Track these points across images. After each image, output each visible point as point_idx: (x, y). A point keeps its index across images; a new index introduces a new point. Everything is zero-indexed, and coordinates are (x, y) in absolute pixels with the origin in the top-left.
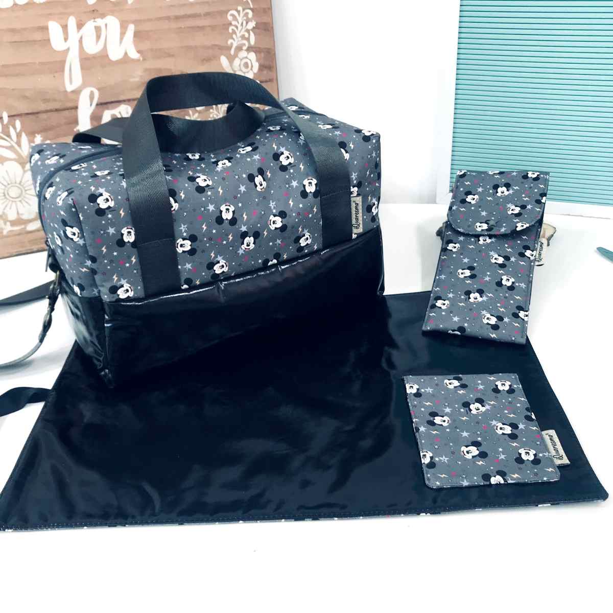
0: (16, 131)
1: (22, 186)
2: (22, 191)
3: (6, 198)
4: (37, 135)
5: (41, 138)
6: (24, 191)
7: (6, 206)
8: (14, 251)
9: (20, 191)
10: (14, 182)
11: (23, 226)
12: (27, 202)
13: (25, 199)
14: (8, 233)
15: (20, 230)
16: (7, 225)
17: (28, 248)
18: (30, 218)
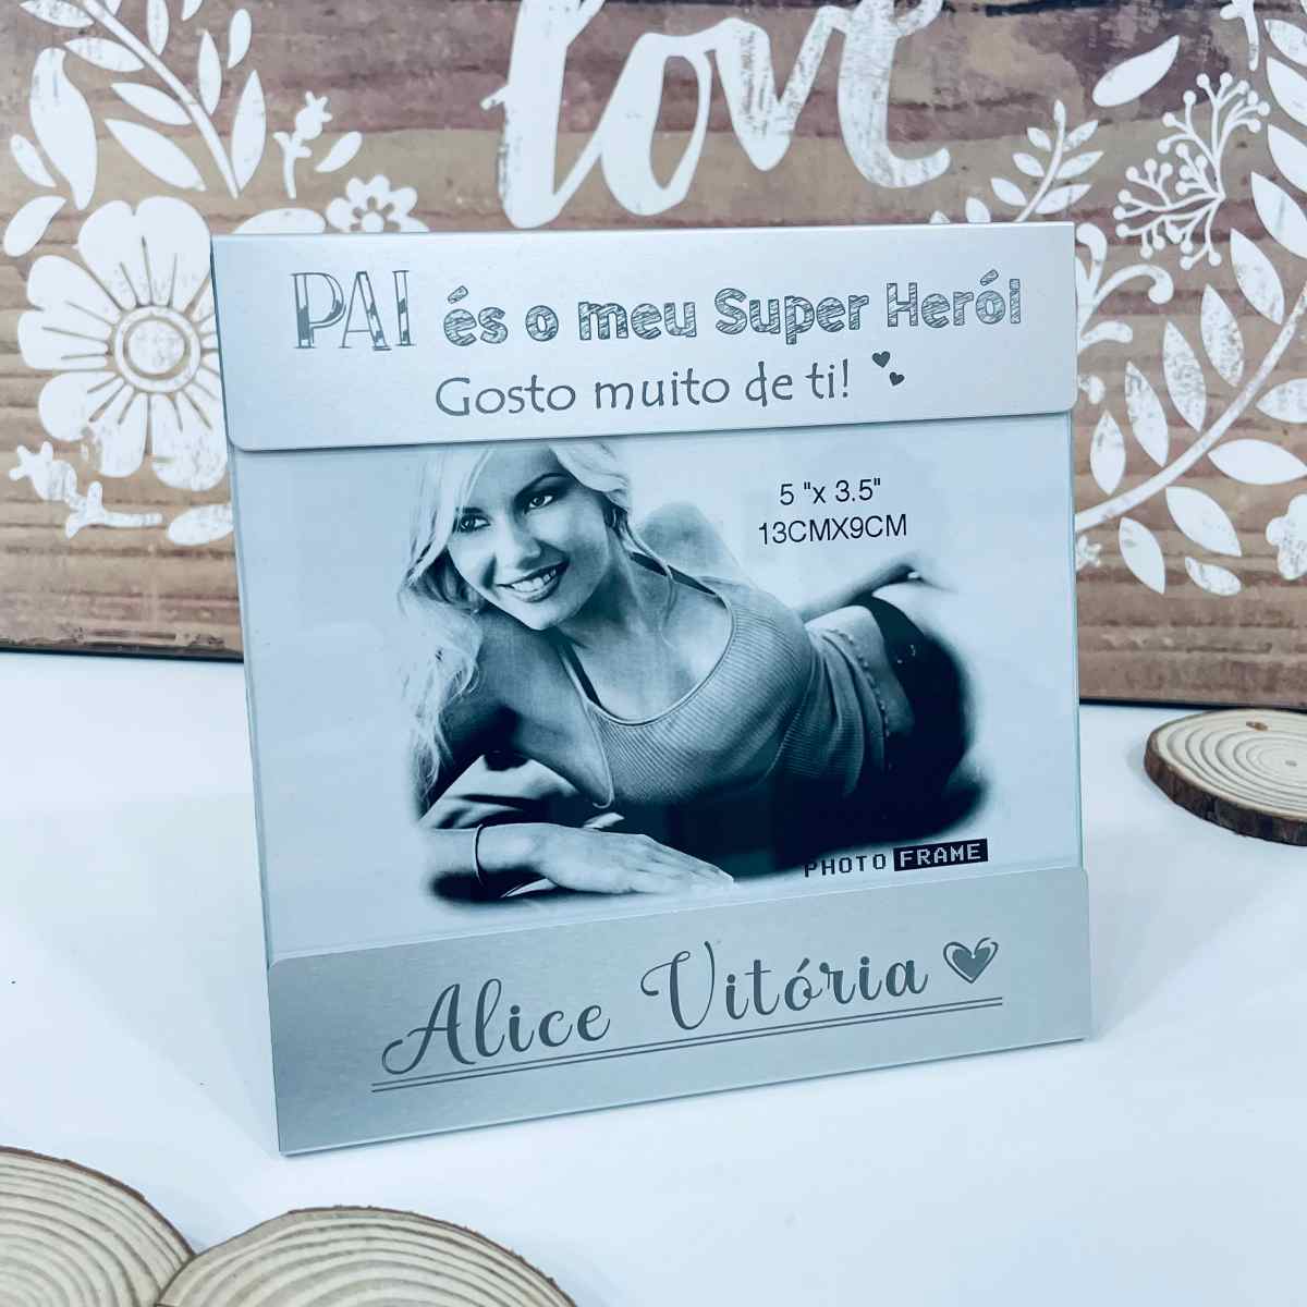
0: (223, 63)
1: (196, 326)
2: (187, 352)
3: (112, 367)
4: (309, 96)
5: (328, 117)
6: (195, 351)
7: (104, 407)
8: (89, 626)
9: (179, 348)
10: (165, 302)
11: (155, 518)
12: (196, 407)
13: (190, 389)
14: (83, 529)
15: (135, 529)
16: (90, 494)
17: (149, 625)
18: (195, 487)
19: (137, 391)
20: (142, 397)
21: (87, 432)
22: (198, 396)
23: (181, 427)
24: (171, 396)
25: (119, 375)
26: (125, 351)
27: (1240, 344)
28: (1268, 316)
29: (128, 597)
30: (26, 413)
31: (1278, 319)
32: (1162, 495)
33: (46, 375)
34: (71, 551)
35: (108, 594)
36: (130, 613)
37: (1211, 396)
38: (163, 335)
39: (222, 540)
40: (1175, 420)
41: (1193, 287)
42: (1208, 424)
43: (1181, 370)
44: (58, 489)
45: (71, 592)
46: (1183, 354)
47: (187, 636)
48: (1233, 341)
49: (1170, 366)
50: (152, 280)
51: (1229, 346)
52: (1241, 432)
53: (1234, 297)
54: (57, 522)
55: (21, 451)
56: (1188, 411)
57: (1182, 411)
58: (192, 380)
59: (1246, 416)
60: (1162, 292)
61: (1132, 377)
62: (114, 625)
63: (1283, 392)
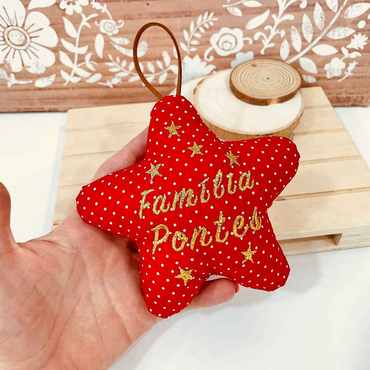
1: (26, 31)
2: (26, 38)
3: (6, 44)
6: (28, 38)
7: (8, 54)
8: (22, 107)
9: (23, 38)
10: (15, 25)
11: (31, 81)
12: (33, 53)
13: (30, 48)
14: (12, 85)
16: (12, 77)
17: (38, 106)
18: (39, 72)
19: (15, 50)
20: (17, 52)
21: (5, 61)
22: (33, 50)
23: (30, 58)
24: (25, 50)
25: (9, 46)
26: (9, 39)
27: (324, 19)
28: (333, 10)
29: (29, 100)
31: (335, 11)
32: (298, 60)
34: (11, 91)
35: (24, 100)
36: (31, 104)
37: (314, 33)
38: (17, 34)
39: (50, 85)
40: (304, 40)
41: (312, 3)
42: (312, 41)
43: (307, 27)
44: (2, 76)
45: (14, 100)
46: (308, 22)
47: (48, 108)
48: (322, 18)
49: (304, 26)
50: (10, 18)
51: (321, 19)
52: (321, 42)
53: (324, 6)
54: (5, 84)
56: (308, 37)
57: (306, 37)
58: (30, 46)
59: (324, 38)
60: (303, 5)
61: (293, 29)
62: (28, 107)
63: (334, 31)
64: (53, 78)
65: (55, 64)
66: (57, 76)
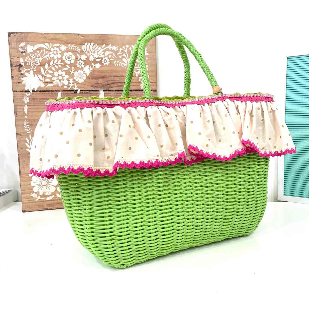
1: (48, 181)
7: (40, 189)
8: (39, 208)
14: (38, 200)
17: (45, 208)
18: (49, 195)
19: (43, 187)
20: (43, 188)
21: (38, 191)
22: (49, 187)
23: (47, 190)
24: (46, 187)
25: (41, 186)
26: (41, 184)
29: (43, 205)
30: (32, 190)
33: (34, 186)
35: (41, 205)
36: (43, 207)
38: (45, 182)
39: (51, 199)
44: (35, 197)
45: (37, 206)
47: (49, 208)
54: (36, 200)
55: (32, 194)
64: (53, 196)
65: (55, 191)
66: (55, 195)
